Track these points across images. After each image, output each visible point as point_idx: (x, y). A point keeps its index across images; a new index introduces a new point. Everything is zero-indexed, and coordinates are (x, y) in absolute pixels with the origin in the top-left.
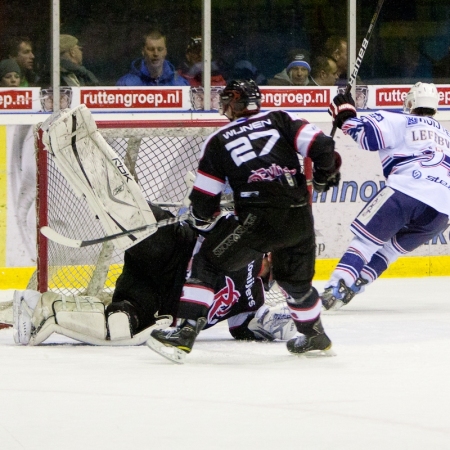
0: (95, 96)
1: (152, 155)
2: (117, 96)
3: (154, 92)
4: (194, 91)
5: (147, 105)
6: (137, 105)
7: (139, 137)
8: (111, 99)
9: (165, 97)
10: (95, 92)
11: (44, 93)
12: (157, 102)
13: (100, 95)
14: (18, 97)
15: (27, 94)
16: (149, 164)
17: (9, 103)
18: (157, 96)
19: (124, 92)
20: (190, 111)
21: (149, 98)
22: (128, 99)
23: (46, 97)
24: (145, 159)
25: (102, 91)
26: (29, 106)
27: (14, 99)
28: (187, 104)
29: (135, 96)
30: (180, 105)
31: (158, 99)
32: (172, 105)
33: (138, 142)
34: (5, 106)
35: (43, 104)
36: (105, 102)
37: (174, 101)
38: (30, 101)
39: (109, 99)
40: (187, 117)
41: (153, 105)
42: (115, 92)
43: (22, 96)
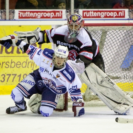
0: (89, 13)
1: (111, 37)
2: (98, 13)
3: (113, 11)
4: (130, 11)
5: (110, 17)
6: (106, 17)
7: (106, 30)
8: (95, 14)
9: (118, 14)
10: (88, 12)
11: (67, 12)
12: (114, 16)
13: (91, 13)
14: (57, 13)
15: (60, 12)
16: (110, 40)
17: (53, 16)
18: (114, 13)
19: (101, 12)
20: (128, 19)
21: (111, 14)
22: (102, 14)
23: (68, 13)
24: (109, 38)
25: (92, 11)
26: (61, 17)
27: (55, 14)
28: (127, 16)
29: (105, 13)
30: (124, 17)
31: (115, 14)
32: (120, 17)
33: (106, 32)
34: (51, 17)
35: (67, 16)
36: (93, 16)
37: (121, 15)
38: (62, 15)
39: (94, 14)
40: (127, 22)
41: (113, 17)
42: (97, 12)
43: (58, 13)
